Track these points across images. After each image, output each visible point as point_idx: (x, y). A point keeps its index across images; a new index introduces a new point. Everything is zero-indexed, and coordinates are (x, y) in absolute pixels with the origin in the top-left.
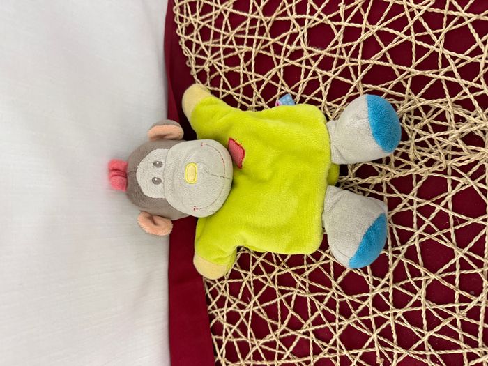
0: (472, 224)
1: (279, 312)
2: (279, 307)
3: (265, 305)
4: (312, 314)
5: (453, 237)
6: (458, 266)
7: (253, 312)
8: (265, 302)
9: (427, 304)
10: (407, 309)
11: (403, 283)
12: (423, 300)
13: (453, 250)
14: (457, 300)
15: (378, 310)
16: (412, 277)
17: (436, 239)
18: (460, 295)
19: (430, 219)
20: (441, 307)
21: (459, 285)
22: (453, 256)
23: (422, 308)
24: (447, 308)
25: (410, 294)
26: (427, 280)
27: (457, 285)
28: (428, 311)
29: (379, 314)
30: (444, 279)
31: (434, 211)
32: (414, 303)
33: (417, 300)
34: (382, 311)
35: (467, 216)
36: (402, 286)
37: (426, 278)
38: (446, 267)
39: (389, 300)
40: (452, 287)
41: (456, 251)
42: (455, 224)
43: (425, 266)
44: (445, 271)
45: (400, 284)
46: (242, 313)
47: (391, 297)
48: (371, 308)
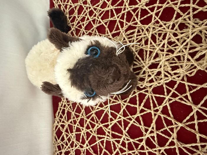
0: (201, 88)
1: (99, 150)
2: (98, 147)
3: (92, 145)
4: (115, 150)
5: (190, 98)
6: (196, 117)
7: (87, 150)
8: (92, 144)
9: (179, 144)
10: (167, 147)
11: (162, 130)
12: (175, 141)
13: (191, 107)
14: (198, 141)
15: (149, 147)
16: (167, 126)
17: (179, 101)
18: (200, 137)
19: (174, 88)
20: (188, 146)
21: (199, 129)
22: (192, 111)
23: (176, 146)
24: (192, 147)
25: (167, 137)
26: (177, 127)
27: (197, 130)
28: (179, 149)
29: (150, 150)
30: (188, 126)
31: (176, 84)
32: (170, 143)
33: (172, 141)
34: (151, 149)
35: (197, 84)
36: (162, 132)
37: (176, 126)
38: (188, 118)
39: (155, 141)
40: (193, 131)
41: (193, 107)
42: (190, 90)
43: (175, 118)
44: (187, 121)
45: (160, 131)
46: (82, 150)
47: (156, 139)
48: (145, 147)
